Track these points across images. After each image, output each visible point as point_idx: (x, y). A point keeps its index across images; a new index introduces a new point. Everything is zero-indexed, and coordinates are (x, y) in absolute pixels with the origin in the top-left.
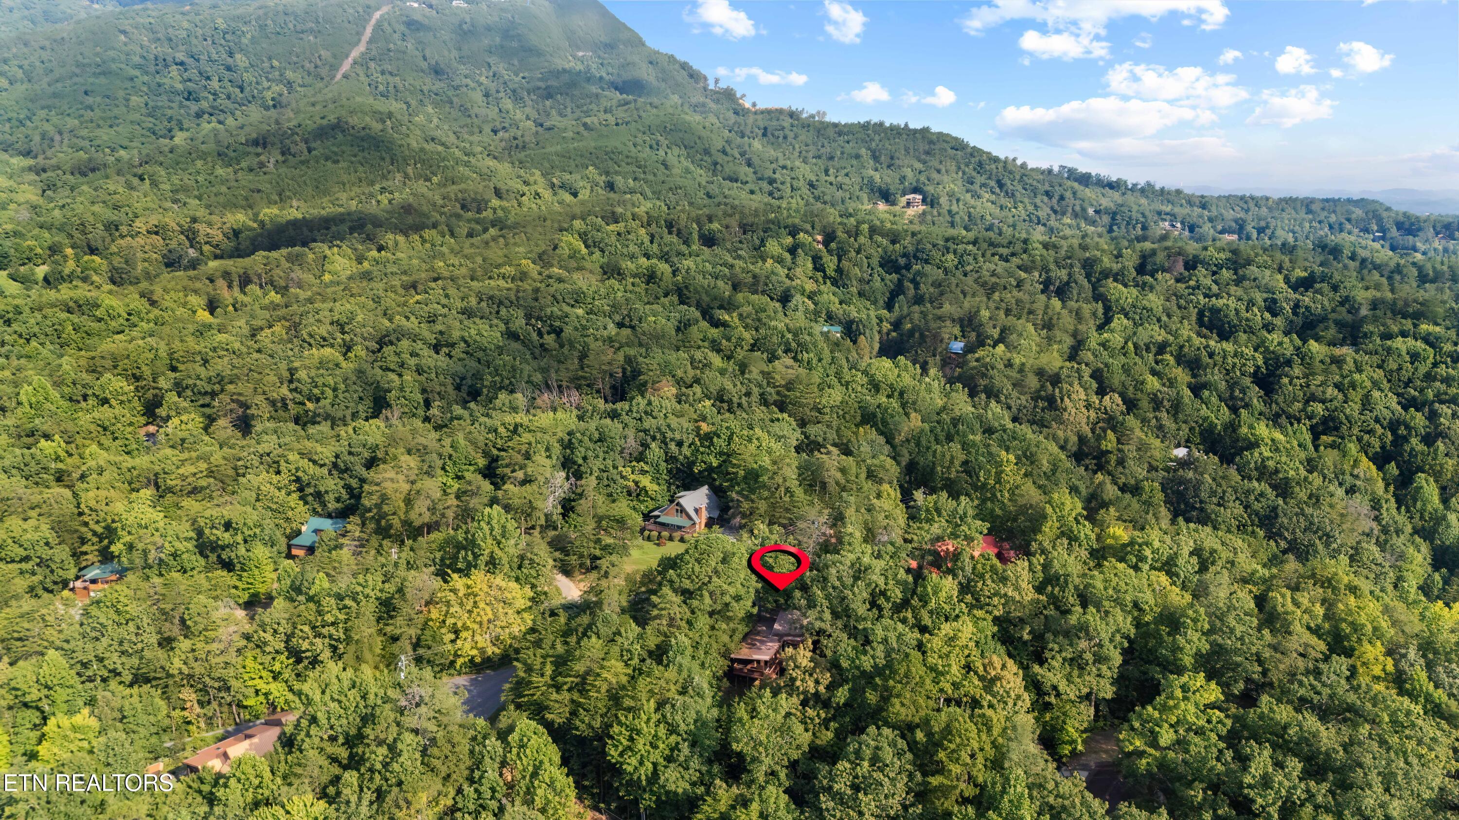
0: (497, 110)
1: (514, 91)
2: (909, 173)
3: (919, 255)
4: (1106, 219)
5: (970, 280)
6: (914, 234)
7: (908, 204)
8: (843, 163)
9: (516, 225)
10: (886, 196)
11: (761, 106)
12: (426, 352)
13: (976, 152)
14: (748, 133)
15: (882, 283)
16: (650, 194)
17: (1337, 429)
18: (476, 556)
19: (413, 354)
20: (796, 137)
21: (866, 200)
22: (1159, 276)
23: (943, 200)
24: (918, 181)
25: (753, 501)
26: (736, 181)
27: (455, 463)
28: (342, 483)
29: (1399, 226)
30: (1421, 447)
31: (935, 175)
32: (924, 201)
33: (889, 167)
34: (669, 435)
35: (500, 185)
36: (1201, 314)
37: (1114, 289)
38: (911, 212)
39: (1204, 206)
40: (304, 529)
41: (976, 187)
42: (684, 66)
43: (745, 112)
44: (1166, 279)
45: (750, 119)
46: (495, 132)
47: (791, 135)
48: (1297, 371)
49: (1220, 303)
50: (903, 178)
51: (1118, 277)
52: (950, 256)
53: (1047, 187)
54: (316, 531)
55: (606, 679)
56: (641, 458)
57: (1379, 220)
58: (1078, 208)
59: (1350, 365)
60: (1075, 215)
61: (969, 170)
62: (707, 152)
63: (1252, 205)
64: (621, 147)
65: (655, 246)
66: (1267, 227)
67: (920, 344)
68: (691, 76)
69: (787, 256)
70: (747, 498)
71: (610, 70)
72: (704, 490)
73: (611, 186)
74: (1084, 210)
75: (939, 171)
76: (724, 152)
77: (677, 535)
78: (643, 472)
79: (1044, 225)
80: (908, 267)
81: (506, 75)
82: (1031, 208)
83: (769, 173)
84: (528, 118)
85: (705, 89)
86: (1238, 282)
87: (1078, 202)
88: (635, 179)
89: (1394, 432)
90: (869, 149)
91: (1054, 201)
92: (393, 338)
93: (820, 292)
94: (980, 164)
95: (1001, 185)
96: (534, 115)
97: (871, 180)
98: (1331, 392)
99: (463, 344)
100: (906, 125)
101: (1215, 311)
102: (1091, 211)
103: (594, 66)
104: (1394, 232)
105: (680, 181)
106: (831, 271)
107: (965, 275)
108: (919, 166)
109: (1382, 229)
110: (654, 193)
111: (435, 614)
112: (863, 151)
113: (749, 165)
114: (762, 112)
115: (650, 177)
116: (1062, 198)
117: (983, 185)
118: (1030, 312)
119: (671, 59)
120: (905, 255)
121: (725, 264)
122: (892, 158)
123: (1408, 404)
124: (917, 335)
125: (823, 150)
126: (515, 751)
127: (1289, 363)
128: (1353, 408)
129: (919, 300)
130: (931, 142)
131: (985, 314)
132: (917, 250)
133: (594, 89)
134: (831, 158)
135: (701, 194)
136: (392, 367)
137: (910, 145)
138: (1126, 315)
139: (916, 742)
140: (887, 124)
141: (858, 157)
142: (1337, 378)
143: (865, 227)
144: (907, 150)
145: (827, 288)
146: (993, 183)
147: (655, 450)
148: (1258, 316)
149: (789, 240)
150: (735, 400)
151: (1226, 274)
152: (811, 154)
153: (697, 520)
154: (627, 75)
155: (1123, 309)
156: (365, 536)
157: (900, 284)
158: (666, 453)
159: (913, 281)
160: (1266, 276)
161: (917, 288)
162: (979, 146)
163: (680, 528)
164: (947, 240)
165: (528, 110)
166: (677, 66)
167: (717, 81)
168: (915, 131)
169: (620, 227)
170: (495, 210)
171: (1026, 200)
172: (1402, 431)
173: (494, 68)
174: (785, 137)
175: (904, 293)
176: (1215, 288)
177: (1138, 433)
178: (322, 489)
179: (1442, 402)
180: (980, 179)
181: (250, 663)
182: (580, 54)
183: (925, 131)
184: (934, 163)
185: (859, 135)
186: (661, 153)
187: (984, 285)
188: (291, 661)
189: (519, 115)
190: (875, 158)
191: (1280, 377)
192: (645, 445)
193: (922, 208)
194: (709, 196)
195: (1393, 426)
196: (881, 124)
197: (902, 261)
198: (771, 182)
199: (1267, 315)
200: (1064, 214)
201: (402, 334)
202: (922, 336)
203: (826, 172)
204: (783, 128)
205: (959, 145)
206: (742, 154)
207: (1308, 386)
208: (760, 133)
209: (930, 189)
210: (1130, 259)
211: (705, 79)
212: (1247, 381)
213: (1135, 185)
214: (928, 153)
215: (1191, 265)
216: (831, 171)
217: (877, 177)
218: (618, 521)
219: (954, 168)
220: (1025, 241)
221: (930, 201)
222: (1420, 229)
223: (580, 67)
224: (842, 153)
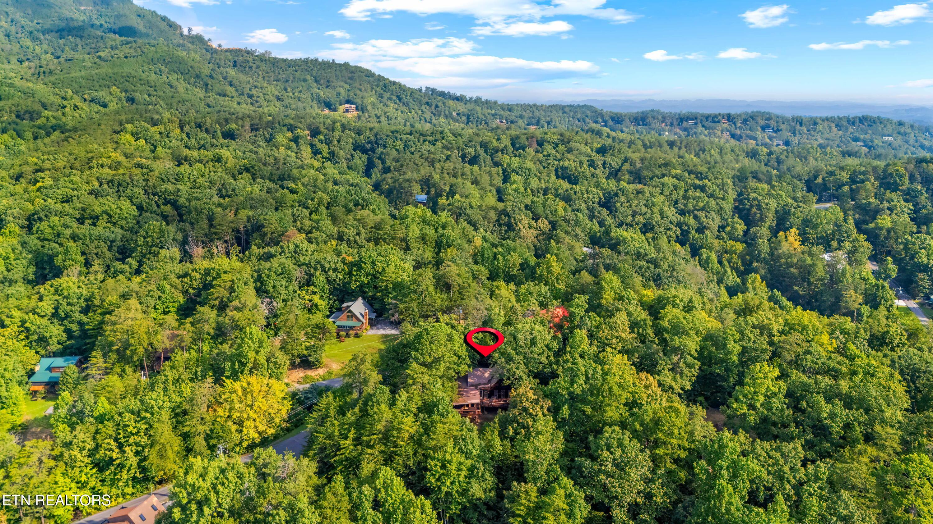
0: (18, 46)
1: (31, 33)
2: (342, 91)
3: (380, 142)
4: (464, 119)
5: (417, 155)
6: (371, 129)
7: (347, 111)
8: (296, 84)
9: (75, 129)
10: (328, 105)
11: (225, 47)
12: (75, 225)
13: (380, 78)
14: (222, 63)
15: (360, 161)
16: (165, 106)
17: (652, 229)
18: (243, 364)
19: (66, 226)
20: (258, 67)
21: (316, 108)
22: (527, 150)
23: (369, 108)
24: (348, 96)
25: (406, 302)
26: (224, 95)
27: (163, 302)
28: (62, 328)
29: (613, 119)
30: (697, 235)
31: (358, 92)
32: (357, 109)
33: (327, 87)
34: (327, 266)
35: (43, 100)
36: (556, 170)
37: (505, 159)
38: (350, 115)
39: (510, 110)
40: (37, 369)
41: (385, 100)
42: (164, 19)
43: (213, 51)
44: (530, 151)
45: (223, 56)
46: (21, 62)
47: (254, 66)
48: (623, 199)
49: (566, 163)
50: (339, 94)
51: (504, 151)
52: (399, 142)
53: (427, 100)
54: (50, 369)
55: (407, 431)
56: (309, 283)
57: (602, 117)
58: (447, 112)
59: (647, 194)
60: (446, 117)
61: (379, 89)
62: (198, 76)
63: (535, 109)
64: (133, 72)
65: (193, 141)
66: (551, 121)
67: (398, 198)
68: (171, 26)
69: (292, 144)
70: (401, 301)
71: (108, 20)
72: (360, 301)
73: (132, 100)
74: (451, 113)
75: (361, 90)
76: (211, 77)
77: (352, 332)
78: (314, 293)
79: (430, 122)
80: (373, 150)
81: (24, 21)
82: (420, 112)
83: (247, 91)
84: (46, 52)
85: (182, 35)
86: (570, 151)
87: (447, 109)
88: (149, 95)
89: (681, 228)
90: (311, 75)
91: (433, 107)
92: (42, 215)
93: (325, 168)
94: (385, 86)
95: (400, 99)
96: (51, 50)
97: (318, 96)
98: (644, 209)
99: (105, 217)
100: (333, 60)
101: (564, 168)
102: (454, 114)
103: (95, 16)
104: (611, 123)
105: (185, 96)
106: (325, 154)
107: (412, 153)
108: (347, 86)
109: (604, 121)
110: (167, 104)
111: (221, 412)
112: (308, 77)
113: (231, 85)
114: (226, 51)
115: (161, 93)
116: (437, 106)
117: (390, 99)
118: (463, 175)
119: (154, 13)
120: (369, 142)
121: (251, 151)
122: (328, 81)
123: (682, 213)
124: (395, 192)
125: (280, 76)
126: (383, 491)
127: (616, 195)
128: (657, 217)
129: (387, 170)
130: (352, 72)
131: (436, 177)
132: (377, 139)
133: (99, 33)
134: (287, 81)
135: (202, 104)
136: (49, 237)
137: (338, 73)
138: (517, 173)
139: (636, 431)
140: (320, 60)
141: (305, 80)
142: (644, 202)
143: (338, 125)
144: (337, 76)
145: (328, 164)
146: (394, 98)
147: (319, 277)
148: (587, 171)
149: (290, 134)
150: (352, 239)
151: (561, 148)
152: (272, 79)
153: (364, 321)
154: (122, 23)
155: (514, 170)
156: (109, 366)
157: (370, 160)
158: (327, 278)
159: (380, 158)
160: (583, 148)
161: (383, 162)
162: (382, 74)
163: (351, 328)
164: (393, 132)
165: (45, 46)
166: (159, 19)
167: (190, 30)
168: (340, 65)
169: (161, 128)
170: (48, 119)
171: (416, 108)
172: (685, 227)
173: (11, 16)
174: (250, 67)
175: (375, 166)
176: (558, 155)
177: (567, 240)
178: (47, 335)
179: (698, 210)
180: (387, 95)
181: (60, 479)
182: (83, 8)
183: (346, 65)
184: (357, 85)
185: (303, 67)
186: (164, 77)
187: (427, 159)
188: (94, 471)
189: (38, 50)
190: (317, 81)
191: (615, 203)
192: (311, 276)
193: (356, 113)
194: (209, 106)
195: (679, 225)
196: (316, 60)
197: (368, 146)
198: (250, 96)
199: (592, 169)
200: (439, 115)
201: (48, 213)
202: (398, 192)
203: (286, 90)
204: (248, 62)
205: (369, 74)
206: (225, 78)
207: (631, 207)
208: (232, 64)
209: (359, 101)
210: (506, 141)
211: (180, 28)
212: (596, 206)
213: (471, 98)
214: (351, 79)
215: (540, 143)
216: (289, 89)
217: (321, 93)
218: (320, 328)
219: (369, 88)
220: (442, 132)
221: (362, 109)
222: (623, 121)
223: (82, 17)
224: (294, 78)
